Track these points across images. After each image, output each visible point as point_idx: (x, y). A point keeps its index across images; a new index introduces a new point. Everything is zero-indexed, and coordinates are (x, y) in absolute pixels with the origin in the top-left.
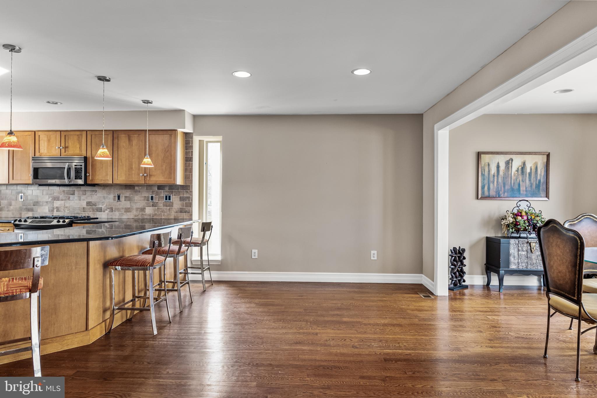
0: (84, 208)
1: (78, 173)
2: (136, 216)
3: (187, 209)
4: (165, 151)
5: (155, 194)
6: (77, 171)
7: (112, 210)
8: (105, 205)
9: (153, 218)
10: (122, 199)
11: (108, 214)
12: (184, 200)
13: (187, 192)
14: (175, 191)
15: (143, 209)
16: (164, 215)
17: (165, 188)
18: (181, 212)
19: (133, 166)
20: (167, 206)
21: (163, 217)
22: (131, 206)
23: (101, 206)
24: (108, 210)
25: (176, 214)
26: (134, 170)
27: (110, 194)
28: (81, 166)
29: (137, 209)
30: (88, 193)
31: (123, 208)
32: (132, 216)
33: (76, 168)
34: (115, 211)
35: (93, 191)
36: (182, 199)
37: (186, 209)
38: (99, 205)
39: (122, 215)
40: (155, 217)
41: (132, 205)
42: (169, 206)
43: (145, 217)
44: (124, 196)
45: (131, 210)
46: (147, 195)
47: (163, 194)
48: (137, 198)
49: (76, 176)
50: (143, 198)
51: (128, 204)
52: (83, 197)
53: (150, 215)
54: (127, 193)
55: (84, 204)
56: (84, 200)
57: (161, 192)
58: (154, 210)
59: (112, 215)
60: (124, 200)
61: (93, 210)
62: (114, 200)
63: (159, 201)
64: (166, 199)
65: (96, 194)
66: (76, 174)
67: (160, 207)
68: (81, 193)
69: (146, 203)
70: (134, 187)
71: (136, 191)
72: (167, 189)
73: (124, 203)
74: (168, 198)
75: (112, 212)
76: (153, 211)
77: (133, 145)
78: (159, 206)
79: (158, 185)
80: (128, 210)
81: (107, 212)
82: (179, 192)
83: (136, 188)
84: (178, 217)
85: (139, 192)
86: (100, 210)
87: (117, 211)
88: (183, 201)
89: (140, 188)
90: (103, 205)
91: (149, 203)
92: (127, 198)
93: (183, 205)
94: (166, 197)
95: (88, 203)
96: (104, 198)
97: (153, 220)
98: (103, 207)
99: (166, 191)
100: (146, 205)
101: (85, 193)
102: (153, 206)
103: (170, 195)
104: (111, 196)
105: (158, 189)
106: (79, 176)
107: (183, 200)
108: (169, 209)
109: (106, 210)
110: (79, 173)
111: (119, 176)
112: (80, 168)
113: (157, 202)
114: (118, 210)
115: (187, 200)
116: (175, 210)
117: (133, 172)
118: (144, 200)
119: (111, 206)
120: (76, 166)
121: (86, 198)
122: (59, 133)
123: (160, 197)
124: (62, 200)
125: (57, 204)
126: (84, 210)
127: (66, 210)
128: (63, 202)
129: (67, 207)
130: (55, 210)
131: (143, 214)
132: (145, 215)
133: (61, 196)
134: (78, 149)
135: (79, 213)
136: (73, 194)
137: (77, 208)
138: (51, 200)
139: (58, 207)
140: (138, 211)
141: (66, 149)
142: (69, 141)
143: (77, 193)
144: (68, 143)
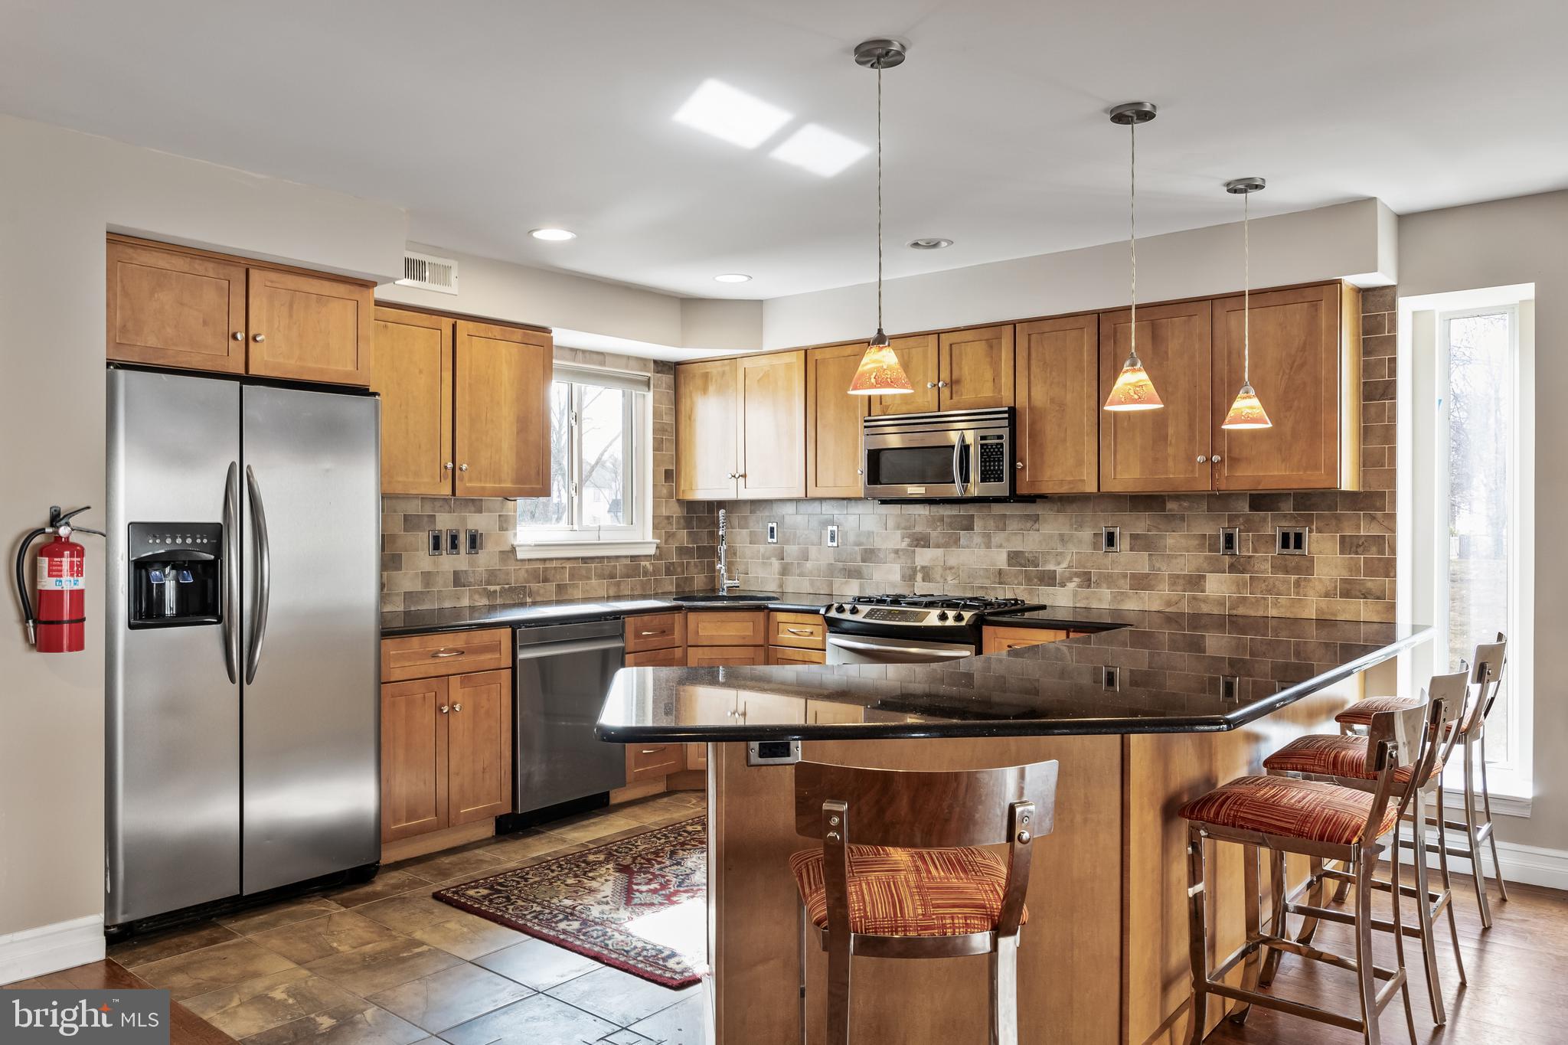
0: (1000, 572)
1: (990, 461)
2: (1169, 604)
3: (1372, 583)
4: (1291, 368)
5: (1242, 527)
6: (989, 457)
7: (1087, 580)
8: (1064, 565)
9: (1234, 612)
10: (1123, 544)
11: (1075, 594)
12: (1360, 550)
13: (1373, 518)
14: (1319, 517)
15: (1195, 581)
16: (1275, 604)
17: (1282, 505)
18: (1346, 594)
19: (1171, 431)
20: (1287, 572)
21: (1272, 612)
22: (1152, 567)
23: (1051, 567)
24: (1076, 579)
25: (1324, 603)
26: (1173, 441)
27: (1080, 526)
28: (1000, 437)
29: (1174, 579)
30: (1013, 525)
31: (1125, 576)
32: (1155, 606)
33: (986, 444)
34: (1098, 585)
35: (1028, 517)
36: (1349, 545)
37: (1369, 585)
38: (1046, 562)
39: (1122, 600)
40: (1241, 611)
41: (1157, 565)
42: (1297, 570)
43: (1205, 609)
44: (1127, 533)
45: (1153, 582)
46: (1209, 529)
47: (1272, 526)
48: (1172, 540)
49: (985, 470)
50: (1197, 542)
51: (1141, 563)
52: (998, 538)
53: (1221, 602)
54: (1142, 523)
55: (1001, 559)
56: (1001, 546)
57: (1264, 519)
58: (1238, 585)
59: (1087, 599)
60: (1128, 547)
61: (1029, 580)
62: (1096, 546)
63: (1255, 550)
64: (1285, 544)
65: (1036, 526)
66: (985, 466)
67: (1262, 572)
68: (991, 523)
69: (1206, 558)
70: (1164, 503)
71: (1171, 518)
72: (1287, 508)
73: (1127, 559)
74: (1293, 541)
75: (1089, 586)
76: (1234, 588)
77: (1170, 353)
78: (1257, 572)
79: (1250, 495)
80: (1141, 582)
81: (1071, 586)
82: (1338, 518)
83: (1171, 505)
84: (1335, 615)
85: (1182, 518)
86: (1049, 579)
87: (1105, 585)
88: (1357, 553)
89: (1185, 504)
90: (1059, 564)
91: (1217, 560)
92: (1139, 542)
93: (1354, 568)
94: (1285, 537)
95: (1014, 557)
96: (1062, 538)
97: (1234, 619)
98: (1059, 569)
99: (1285, 516)
100: (1205, 565)
101: (1005, 524)
102: (1233, 568)
103: (1298, 530)
104: (1087, 534)
105: (1253, 507)
106: (994, 470)
107: (1354, 549)
108: (1297, 584)
109: (1070, 580)
110: (994, 461)
111: (1119, 468)
112: (997, 444)
113: (1250, 557)
114: (1109, 580)
115: (1374, 549)
116: (1319, 587)
117: (1171, 450)
118: (1201, 547)
119: (1085, 567)
120: (983, 438)
121: (1008, 540)
122: (933, 339)
123: (1258, 539)
124: (938, 546)
125: (925, 557)
126: (1002, 580)
127: (949, 578)
128: (940, 552)
129: (951, 568)
130: (919, 576)
131: (1195, 598)
132: (1205, 600)
133: (934, 534)
134: (990, 384)
135: (986, 588)
136: (969, 527)
137: (982, 573)
138: (909, 545)
139: (926, 567)
140: (1180, 588)
141: (954, 387)
142: (964, 362)
143: (978, 525)
144: (961, 369)
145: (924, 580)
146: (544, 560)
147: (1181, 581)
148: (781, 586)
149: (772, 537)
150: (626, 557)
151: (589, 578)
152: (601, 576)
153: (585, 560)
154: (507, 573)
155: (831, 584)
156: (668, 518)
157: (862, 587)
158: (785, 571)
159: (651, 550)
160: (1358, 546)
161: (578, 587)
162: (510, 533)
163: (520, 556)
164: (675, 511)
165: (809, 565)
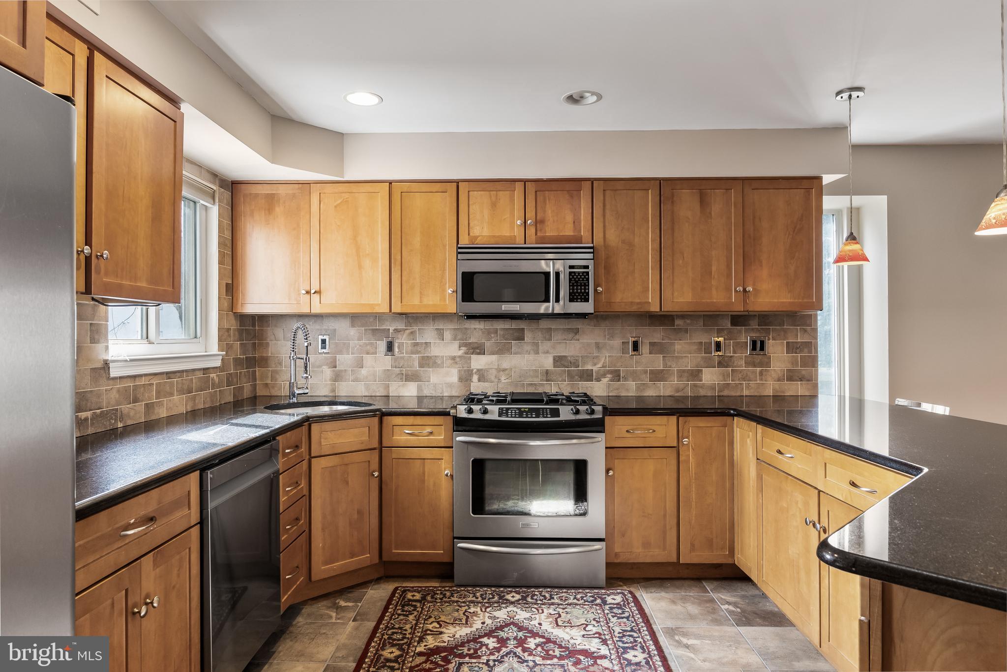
0: (547, 372)
1: (577, 286)
2: (678, 391)
3: (805, 371)
4: (794, 231)
5: (726, 337)
6: (577, 282)
7: (617, 376)
8: (600, 365)
9: (721, 394)
10: (645, 349)
11: (609, 386)
12: (798, 351)
13: (805, 331)
14: (774, 330)
15: (696, 374)
16: (748, 387)
17: (751, 322)
18: (790, 379)
20: (755, 366)
21: (746, 393)
22: (665, 365)
23: (589, 367)
24: (609, 376)
25: (777, 385)
26: (716, 277)
27: (612, 337)
28: (587, 267)
29: (681, 373)
30: (557, 337)
31: (646, 372)
32: (668, 392)
33: (574, 272)
34: (625, 379)
35: (569, 330)
36: (792, 348)
37: (803, 372)
38: (584, 363)
39: (644, 389)
40: (726, 393)
41: (669, 364)
42: (761, 365)
43: (702, 392)
44: (647, 341)
45: (666, 376)
46: (704, 339)
47: (746, 337)
48: (679, 346)
49: (573, 292)
50: (696, 347)
51: (658, 362)
52: (545, 346)
53: (713, 388)
54: (657, 334)
55: (547, 362)
56: (547, 352)
57: (740, 332)
58: (724, 376)
59: (617, 389)
60: (648, 351)
61: (571, 377)
62: (624, 351)
63: (734, 352)
64: (754, 348)
65: (577, 337)
66: (573, 289)
67: (739, 367)
68: (539, 335)
69: (702, 357)
70: (673, 320)
71: (679, 330)
72: (754, 324)
73: (648, 360)
74: (758, 346)
75: (619, 380)
76: (721, 378)
77: (713, 214)
78: (735, 367)
79: (731, 315)
80: (657, 376)
81: (605, 380)
82: (785, 331)
83: (678, 322)
84: (784, 392)
85: (686, 331)
86: (588, 376)
87: (631, 379)
88: (796, 353)
89: (688, 321)
90: (595, 365)
91: (710, 359)
92: (656, 348)
93: (794, 362)
94: (754, 343)
95: (559, 361)
96: (598, 346)
97: (722, 398)
98: (595, 369)
99: (753, 329)
100: (702, 362)
101: (551, 335)
102: (720, 365)
103: (762, 339)
104: (617, 342)
105: (733, 324)
106: (581, 292)
107: (794, 350)
108: (761, 373)
109: (604, 376)
110: (581, 286)
111: (676, 294)
112: (584, 272)
113: (731, 357)
114: (634, 375)
115: (806, 350)
116: (774, 375)
117: (714, 283)
118: (699, 351)
119: (615, 366)
120: (571, 267)
121: (554, 348)
122: (519, 187)
123: (736, 345)
124: (493, 353)
125: (478, 362)
126: (549, 378)
127: (503, 378)
128: (494, 358)
129: (504, 370)
130: (475, 378)
131: (695, 386)
132: (702, 386)
133: (488, 344)
134: (571, 226)
135: (535, 385)
136: (521, 338)
137: (531, 373)
138: (466, 353)
139: (482, 370)
140: (685, 379)
141: (538, 225)
142: (548, 206)
143: (528, 336)
144: (545, 211)
145: (479, 380)
146: (134, 377)
147: (686, 374)
148: (334, 391)
149: (324, 347)
150: (200, 370)
151: (172, 394)
152: (181, 392)
153: (169, 375)
154: (99, 396)
155: (388, 387)
156: (228, 330)
157: (419, 389)
158: (337, 377)
159: (218, 363)
160: (797, 348)
161: (163, 405)
162: (100, 347)
163: (114, 373)
164: (233, 324)
165: (364, 372)
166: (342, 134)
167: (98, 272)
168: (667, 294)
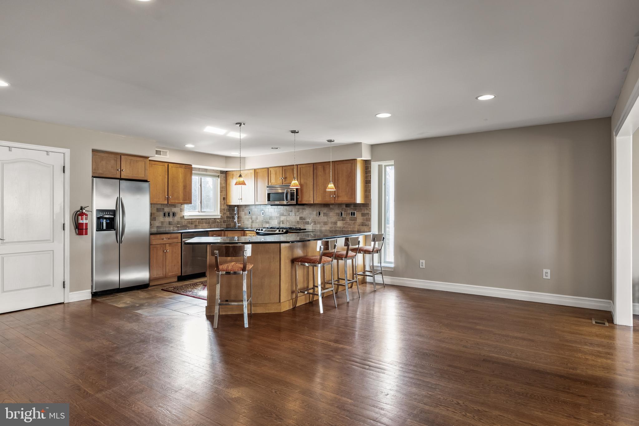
0: (298, 222)
4: (348, 177)
5: (344, 211)
7: (315, 223)
9: (342, 230)
10: (322, 215)
11: (313, 226)
13: (367, 209)
14: (358, 209)
15: (335, 223)
17: (351, 206)
18: (362, 225)
20: (352, 221)
21: (349, 229)
25: (359, 227)
26: (327, 192)
27: (314, 211)
28: (294, 191)
30: (300, 211)
31: (322, 222)
32: (328, 228)
34: (317, 224)
35: (302, 209)
36: (363, 215)
37: (366, 223)
38: (307, 219)
40: (344, 229)
41: (328, 220)
42: (354, 220)
43: (337, 229)
44: (322, 212)
45: (328, 224)
46: (338, 211)
47: (349, 211)
48: (331, 214)
50: (336, 214)
51: (325, 219)
52: (297, 213)
53: (341, 227)
54: (325, 210)
55: (298, 219)
56: (298, 216)
57: (348, 209)
58: (343, 224)
59: (315, 227)
61: (303, 223)
62: (317, 215)
63: (346, 216)
66: (291, 197)
67: (348, 221)
68: (295, 210)
69: (337, 218)
71: (331, 209)
72: (352, 206)
73: (322, 218)
74: (353, 214)
75: (315, 224)
77: (326, 173)
79: (345, 204)
80: (325, 223)
81: (312, 224)
82: (361, 209)
83: (331, 206)
84: (360, 230)
85: (333, 209)
86: (308, 223)
88: (364, 217)
89: (334, 206)
90: (310, 220)
91: (339, 218)
92: (325, 214)
93: (364, 220)
94: (352, 213)
95: (301, 218)
96: (310, 214)
99: (351, 209)
101: (298, 211)
102: (342, 220)
103: (354, 212)
104: (315, 213)
105: (346, 207)
106: (293, 198)
108: (354, 223)
110: (293, 196)
111: (317, 198)
113: (345, 218)
114: (319, 223)
115: (367, 216)
116: (358, 224)
117: (327, 194)
119: (314, 220)
120: (291, 191)
121: (299, 214)
122: (281, 168)
123: (347, 213)
125: (282, 218)
127: (287, 223)
128: (285, 217)
129: (288, 221)
131: (335, 227)
132: (337, 227)
133: (285, 213)
135: (295, 225)
136: (292, 211)
137: (294, 222)
138: (279, 216)
139: (283, 221)
140: (333, 225)
141: (285, 179)
142: (287, 173)
144: (287, 175)
146: (191, 219)
147: (333, 223)
148: (252, 226)
149: (250, 214)
150: (213, 218)
151: (203, 224)
152: (206, 223)
153: (202, 219)
154: (182, 222)
155: (262, 225)
156: (224, 209)
157: (269, 226)
158: (252, 222)
159: (219, 217)
160: (364, 215)
161: (200, 226)
162: (183, 212)
163: (185, 218)
164: (226, 207)
165: (258, 220)
166: (245, 157)
167: (170, 200)
168: (315, 198)
